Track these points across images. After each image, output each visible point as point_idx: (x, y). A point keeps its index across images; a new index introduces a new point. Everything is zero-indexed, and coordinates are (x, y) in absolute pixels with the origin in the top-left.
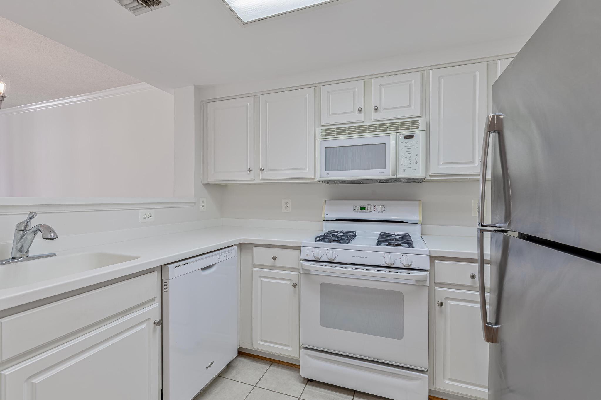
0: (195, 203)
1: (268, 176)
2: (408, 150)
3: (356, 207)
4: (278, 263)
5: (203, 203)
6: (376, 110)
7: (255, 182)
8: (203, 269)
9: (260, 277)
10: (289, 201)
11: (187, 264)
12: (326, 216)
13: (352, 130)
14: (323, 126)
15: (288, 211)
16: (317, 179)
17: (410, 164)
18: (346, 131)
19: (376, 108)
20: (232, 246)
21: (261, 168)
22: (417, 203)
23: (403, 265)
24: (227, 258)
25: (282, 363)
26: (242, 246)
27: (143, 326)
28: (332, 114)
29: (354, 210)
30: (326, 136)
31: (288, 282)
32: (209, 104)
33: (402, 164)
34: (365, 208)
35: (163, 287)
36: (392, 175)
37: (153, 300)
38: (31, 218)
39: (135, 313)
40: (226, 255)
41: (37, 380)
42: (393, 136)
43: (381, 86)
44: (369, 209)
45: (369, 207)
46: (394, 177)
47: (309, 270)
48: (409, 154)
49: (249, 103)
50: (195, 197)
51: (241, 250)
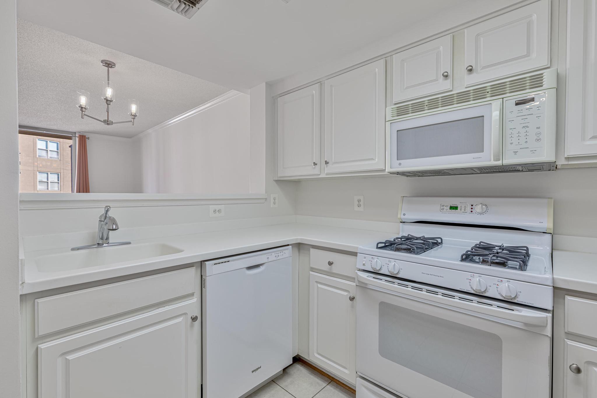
0: (265, 199)
1: (333, 169)
2: (523, 121)
3: (444, 205)
4: (335, 269)
5: (274, 199)
6: (470, 70)
7: (320, 177)
9: (317, 282)
10: (361, 198)
11: (228, 261)
12: (403, 217)
13: (433, 104)
14: (396, 104)
15: (361, 209)
16: (387, 171)
17: (526, 142)
18: (424, 106)
19: (470, 68)
20: (288, 245)
21: (326, 161)
22: (545, 201)
23: (502, 296)
24: (279, 258)
25: (341, 385)
26: (299, 246)
27: (180, 320)
28: (408, 88)
29: (441, 210)
30: (398, 116)
31: (345, 293)
32: (279, 99)
33: (511, 143)
34: (456, 208)
35: (203, 283)
36: (494, 161)
37: (192, 295)
38: (107, 211)
39: (170, 306)
40: (277, 255)
41: (70, 357)
42: (496, 104)
43: (478, 35)
44: (463, 209)
45: (463, 206)
46: (499, 163)
47: (366, 284)
48: (524, 127)
49: (314, 91)
50: (266, 193)
51: (299, 250)
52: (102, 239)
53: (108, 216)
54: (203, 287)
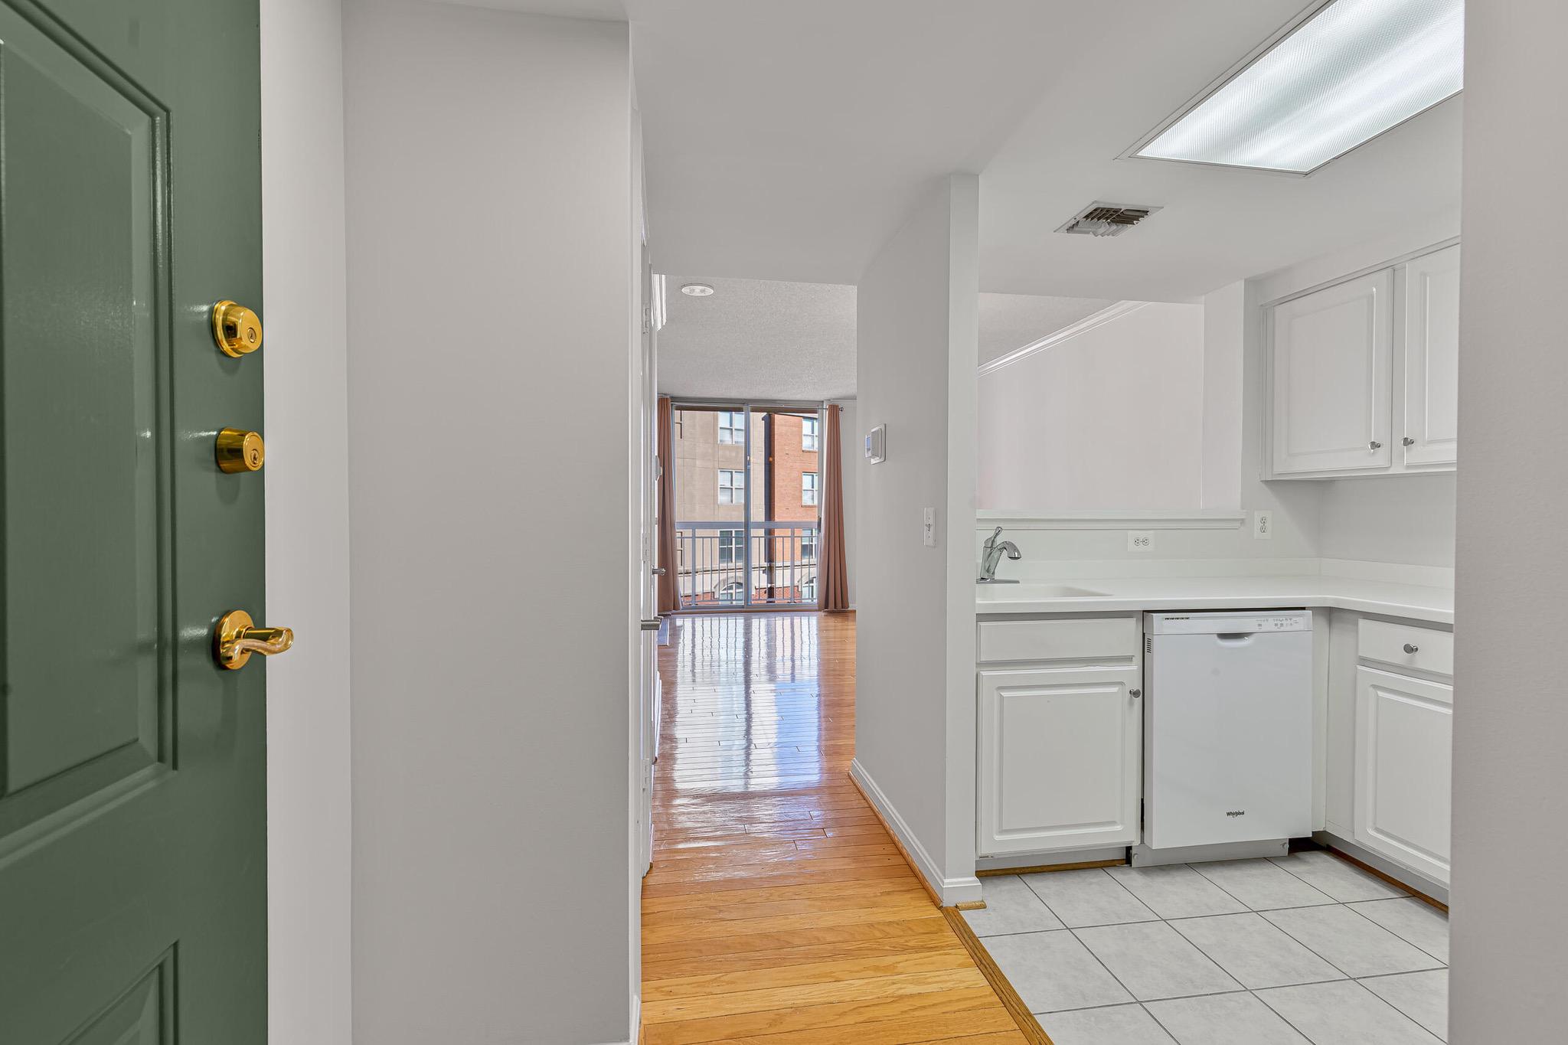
0: (1242, 521)
1: (1426, 456)
4: (1420, 661)
5: (1263, 521)
7: (1390, 472)
8: (1223, 636)
9: (1374, 686)
11: (1188, 618)
20: (1304, 609)
21: (1406, 439)
24: (1282, 629)
25: (1438, 905)
26: (1330, 614)
27: (1114, 689)
31: (1445, 710)
32: (1279, 309)
35: (1146, 645)
37: (1130, 658)
38: (997, 534)
39: (1102, 667)
40: (1279, 623)
41: (1005, 694)
49: (1377, 287)
50: (1243, 508)
51: (1330, 623)
52: (988, 571)
53: (999, 541)
54: (1146, 650)
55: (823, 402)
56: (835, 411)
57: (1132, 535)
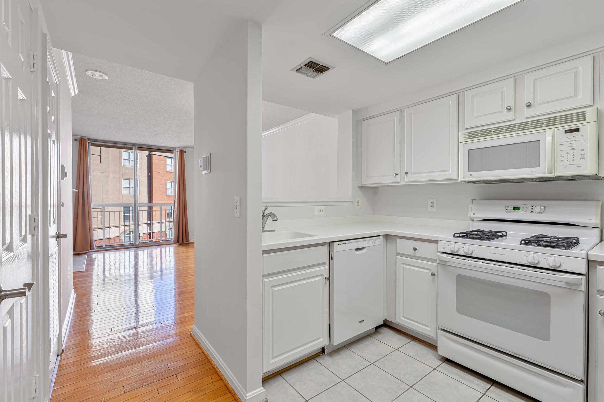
0: (352, 202)
1: (412, 178)
2: (571, 145)
3: (508, 207)
4: (418, 253)
5: (358, 202)
6: (529, 106)
7: (400, 184)
8: (357, 250)
9: (403, 264)
10: (435, 201)
11: (345, 244)
12: (472, 215)
13: (498, 131)
14: (467, 129)
15: (434, 210)
16: (460, 180)
17: (573, 160)
18: (491, 132)
19: (529, 104)
20: (379, 236)
21: (406, 172)
22: (594, 203)
23: (550, 266)
24: (375, 244)
25: (422, 341)
26: (387, 237)
27: (320, 278)
28: (477, 117)
29: (506, 210)
30: (469, 139)
31: (428, 271)
32: (363, 122)
33: (562, 161)
34: (519, 209)
35: (331, 256)
36: (548, 173)
37: (324, 263)
38: (266, 209)
39: (315, 269)
40: (373, 242)
41: (275, 289)
42: (549, 133)
43: (535, 80)
44: (525, 209)
45: (525, 207)
46: (552, 175)
47: (446, 262)
48: (571, 149)
49: (396, 117)
50: (352, 197)
51: (387, 240)
53: (267, 212)
54: (331, 259)
55: (176, 148)
56: (182, 153)
57: (317, 208)
